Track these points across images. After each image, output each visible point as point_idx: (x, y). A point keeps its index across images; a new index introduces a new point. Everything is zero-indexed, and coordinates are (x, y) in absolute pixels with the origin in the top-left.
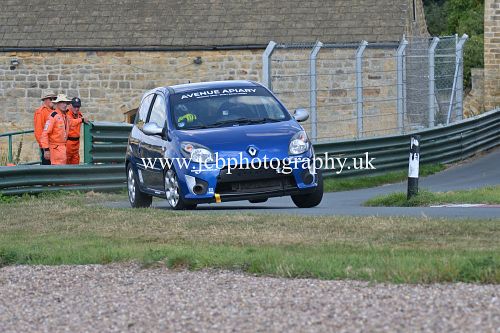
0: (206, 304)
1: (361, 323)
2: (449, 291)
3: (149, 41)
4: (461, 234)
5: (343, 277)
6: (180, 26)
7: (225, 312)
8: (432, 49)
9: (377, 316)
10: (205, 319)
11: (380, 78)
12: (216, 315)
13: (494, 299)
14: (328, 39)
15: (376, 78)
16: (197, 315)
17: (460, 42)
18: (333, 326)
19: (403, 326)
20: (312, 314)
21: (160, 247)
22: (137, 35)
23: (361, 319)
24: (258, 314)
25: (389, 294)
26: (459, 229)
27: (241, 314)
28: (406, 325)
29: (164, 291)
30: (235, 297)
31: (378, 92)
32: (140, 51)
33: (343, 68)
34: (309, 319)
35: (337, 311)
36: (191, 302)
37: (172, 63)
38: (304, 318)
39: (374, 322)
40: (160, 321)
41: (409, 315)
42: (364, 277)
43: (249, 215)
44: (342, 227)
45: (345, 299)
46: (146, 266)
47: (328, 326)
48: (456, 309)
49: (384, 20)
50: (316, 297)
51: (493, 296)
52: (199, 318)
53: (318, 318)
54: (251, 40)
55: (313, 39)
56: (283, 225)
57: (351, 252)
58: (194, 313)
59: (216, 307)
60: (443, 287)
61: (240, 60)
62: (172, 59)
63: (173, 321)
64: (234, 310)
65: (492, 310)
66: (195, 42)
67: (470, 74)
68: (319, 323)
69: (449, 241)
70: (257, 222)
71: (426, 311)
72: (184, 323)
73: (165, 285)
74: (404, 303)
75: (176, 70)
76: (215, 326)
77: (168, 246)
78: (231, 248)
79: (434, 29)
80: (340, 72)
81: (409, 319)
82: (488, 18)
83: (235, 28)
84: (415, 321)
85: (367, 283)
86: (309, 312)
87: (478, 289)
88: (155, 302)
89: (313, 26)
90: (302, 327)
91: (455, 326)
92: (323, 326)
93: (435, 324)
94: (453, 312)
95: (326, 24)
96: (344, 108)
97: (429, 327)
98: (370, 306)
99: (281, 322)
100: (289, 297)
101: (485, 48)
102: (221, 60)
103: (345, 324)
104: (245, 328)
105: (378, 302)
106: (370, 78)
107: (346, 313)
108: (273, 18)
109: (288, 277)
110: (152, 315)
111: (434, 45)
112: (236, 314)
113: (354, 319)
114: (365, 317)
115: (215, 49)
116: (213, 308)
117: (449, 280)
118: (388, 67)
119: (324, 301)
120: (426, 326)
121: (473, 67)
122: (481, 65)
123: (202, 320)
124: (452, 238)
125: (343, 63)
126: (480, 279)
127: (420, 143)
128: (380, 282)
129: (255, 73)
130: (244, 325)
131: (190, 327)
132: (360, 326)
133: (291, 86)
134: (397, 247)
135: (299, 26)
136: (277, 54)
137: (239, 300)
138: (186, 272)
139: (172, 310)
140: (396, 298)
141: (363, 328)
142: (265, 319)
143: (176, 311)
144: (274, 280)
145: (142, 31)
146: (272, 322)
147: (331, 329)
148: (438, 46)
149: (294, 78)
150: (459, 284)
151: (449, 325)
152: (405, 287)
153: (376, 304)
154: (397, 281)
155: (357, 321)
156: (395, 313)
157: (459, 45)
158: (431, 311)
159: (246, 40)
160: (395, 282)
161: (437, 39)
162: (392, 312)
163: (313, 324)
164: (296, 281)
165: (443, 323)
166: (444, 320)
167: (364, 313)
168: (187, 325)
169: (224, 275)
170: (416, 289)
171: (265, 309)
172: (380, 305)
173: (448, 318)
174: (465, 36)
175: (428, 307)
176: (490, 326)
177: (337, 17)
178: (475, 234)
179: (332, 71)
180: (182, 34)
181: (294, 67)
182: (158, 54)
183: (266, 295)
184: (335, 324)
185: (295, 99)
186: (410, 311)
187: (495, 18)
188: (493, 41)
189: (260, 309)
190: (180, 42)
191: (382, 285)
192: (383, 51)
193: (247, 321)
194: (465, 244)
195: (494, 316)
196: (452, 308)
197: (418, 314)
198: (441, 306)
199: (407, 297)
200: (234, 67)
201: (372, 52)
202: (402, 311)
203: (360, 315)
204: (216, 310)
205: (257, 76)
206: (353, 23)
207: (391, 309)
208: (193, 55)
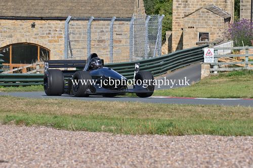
0: (33, 143)
1: (108, 153)
2: (151, 138)
3: (10, 14)
4: (158, 111)
5: (100, 131)
6: (25, 7)
7: (42, 147)
8: (147, 22)
9: (116, 150)
10: (32, 150)
11: (121, 35)
12: (37, 148)
13: (173, 143)
14: (97, 15)
15: (119, 35)
16: (28, 148)
17: (161, 18)
18: (94, 155)
19: (128, 155)
20: (84, 149)
21: (12, 114)
22: (4, 11)
23: (108, 151)
24: (58, 148)
25: (122, 139)
26: (157, 108)
27: (50, 148)
28: (130, 155)
29: (13, 136)
30: (47, 139)
31: (120, 41)
32: (5, 19)
33: (104, 30)
34: (83, 151)
35: (96, 147)
36: (26, 141)
37: (21, 25)
38: (81, 150)
39: (114, 153)
40: (10, 150)
41: (131, 150)
42: (111, 131)
43: (56, 100)
44: (100, 107)
45: (101, 141)
46: (5, 123)
47: (92, 155)
48: (154, 147)
49: (124, 7)
50: (86, 140)
51: (172, 141)
52: (29, 150)
53: (87, 150)
54: (60, 15)
55: (90, 15)
56: (72, 105)
57: (104, 119)
58: (27, 147)
59: (38, 144)
60: (149, 137)
61: (54, 24)
62: (21, 23)
63: (17, 150)
64: (47, 146)
65: (172, 148)
66: (32, 15)
67: (165, 34)
68: (88, 153)
69: (151, 114)
70: (59, 103)
71: (140, 148)
72: (21, 152)
73: (13, 133)
74: (129, 144)
75: (23, 29)
76: (37, 153)
77: (16, 114)
78: (47, 116)
79: (148, 11)
80: (102, 31)
81: (131, 152)
82: (174, 7)
83: (52, 9)
84: (134, 153)
85: (112, 134)
86: (83, 147)
87: (165, 138)
88: (8, 141)
89: (90, 9)
90: (79, 155)
91: (153, 156)
92: (89, 154)
93: (144, 155)
94: (152, 149)
95: (96, 8)
96: (104, 49)
97: (140, 156)
98: (113, 145)
99: (69, 152)
100: (73, 140)
101: (173, 22)
102: (45, 24)
103: (100, 153)
104: (51, 155)
105: (116, 143)
106: (117, 34)
107: (101, 148)
108: (70, 4)
109: (74, 130)
110: (6, 147)
111: (148, 19)
112: (47, 148)
113: (105, 151)
114: (110, 150)
115: (42, 19)
116: (36, 144)
117: (152, 133)
118: (126, 30)
119: (90, 142)
120: (139, 155)
121: (167, 30)
122: (170, 29)
123: (30, 150)
124: (153, 113)
125: (104, 27)
126: (166, 133)
127: (140, 66)
128: (118, 133)
129: (61, 31)
130: (51, 153)
131: (25, 154)
132: (107, 155)
133: (79, 37)
134: (127, 117)
135: (83, 8)
136: (72, 22)
137: (49, 141)
138: (24, 127)
139: (16, 145)
140: (125, 141)
141: (109, 155)
142: (61, 150)
143: (18, 146)
144: (67, 132)
145: (7, 9)
146: (64, 152)
147: (93, 156)
148: (150, 20)
149: (80, 34)
150: (156, 135)
151: (150, 155)
152: (130, 136)
153: (115, 144)
154: (126, 133)
155: (106, 153)
156: (125, 149)
157: (160, 20)
158: (142, 148)
159: (57, 15)
160: (125, 134)
161: (149, 17)
162: (123, 148)
163: (85, 153)
164: (77, 132)
165: (147, 154)
166: (148, 153)
167: (109, 149)
168: (23, 153)
169: (42, 129)
170: (135, 137)
171: (62, 145)
172: (118, 145)
173: (150, 152)
174: (163, 15)
175: (141, 146)
176: (170, 156)
177: (101, 5)
178: (165, 111)
179: (99, 31)
180: (26, 11)
181: (80, 28)
182: (14, 21)
183: (62, 139)
184: (95, 153)
185: (80, 44)
186: (132, 148)
187: (178, 7)
188: (176, 18)
189: (59, 146)
190: (25, 15)
191: (119, 135)
192: (123, 22)
193: (52, 151)
194: (160, 116)
195: (172, 151)
196: (152, 147)
197: (136, 150)
198: (147, 146)
199: (131, 141)
200: (51, 28)
201: (118, 22)
202: (128, 148)
203: (107, 150)
204: (38, 146)
205: (62, 32)
206: (109, 8)
207: (122, 147)
208: (32, 22)
